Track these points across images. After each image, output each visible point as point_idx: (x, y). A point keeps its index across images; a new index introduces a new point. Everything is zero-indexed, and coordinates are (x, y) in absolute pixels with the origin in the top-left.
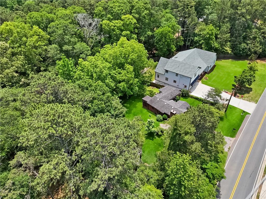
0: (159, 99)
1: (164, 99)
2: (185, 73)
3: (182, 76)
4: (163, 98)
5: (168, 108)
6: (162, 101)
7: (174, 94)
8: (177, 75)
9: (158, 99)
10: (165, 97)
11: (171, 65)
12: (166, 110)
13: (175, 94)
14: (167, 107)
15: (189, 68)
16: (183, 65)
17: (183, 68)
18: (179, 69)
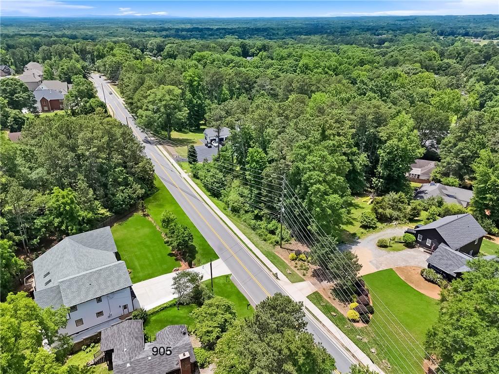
0: (131, 363)
1: (134, 354)
2: (113, 285)
3: (111, 296)
4: (132, 354)
5: (163, 361)
6: (138, 361)
7: (136, 332)
8: (99, 300)
9: (128, 365)
10: (133, 350)
11: (73, 292)
12: (164, 367)
13: (137, 330)
14: (158, 360)
15: (112, 274)
16: (96, 276)
17: (101, 281)
18: (96, 288)
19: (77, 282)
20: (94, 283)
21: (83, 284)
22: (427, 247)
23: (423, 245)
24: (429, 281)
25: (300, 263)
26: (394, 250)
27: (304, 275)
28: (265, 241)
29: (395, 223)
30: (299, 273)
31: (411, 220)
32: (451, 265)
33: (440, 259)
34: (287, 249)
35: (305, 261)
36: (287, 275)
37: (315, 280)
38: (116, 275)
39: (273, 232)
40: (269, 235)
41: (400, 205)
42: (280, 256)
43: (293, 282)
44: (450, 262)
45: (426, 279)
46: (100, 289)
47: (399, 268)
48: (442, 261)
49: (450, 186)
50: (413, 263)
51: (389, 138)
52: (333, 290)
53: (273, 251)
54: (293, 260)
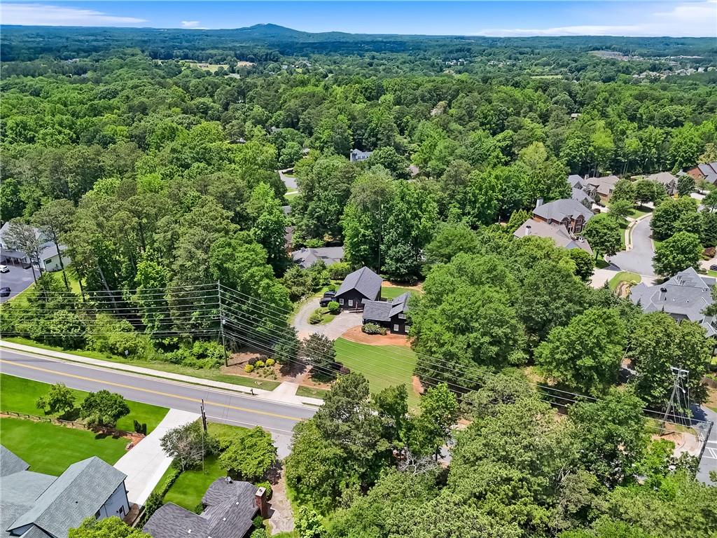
1: (204, 528)
4: (201, 529)
5: (239, 513)
6: (215, 528)
10: (198, 526)
15: (93, 477)
16: (75, 490)
17: (86, 491)
18: (87, 502)
19: (57, 509)
20: (80, 499)
21: (68, 507)
22: (351, 307)
23: (346, 307)
24: (372, 334)
25: (261, 371)
26: (327, 322)
27: (275, 379)
28: (202, 368)
29: (303, 298)
30: (269, 379)
31: (316, 291)
32: (382, 313)
33: (372, 312)
34: (235, 365)
35: (264, 367)
36: (260, 387)
37: (288, 377)
38: (98, 475)
39: (202, 356)
40: (202, 361)
41: (301, 280)
42: (234, 375)
43: (272, 390)
44: (380, 311)
45: (369, 333)
46: (93, 500)
47: (344, 335)
48: (374, 313)
49: (316, 247)
50: (350, 325)
51: (259, 214)
52: (312, 378)
53: (222, 373)
54: (252, 371)
